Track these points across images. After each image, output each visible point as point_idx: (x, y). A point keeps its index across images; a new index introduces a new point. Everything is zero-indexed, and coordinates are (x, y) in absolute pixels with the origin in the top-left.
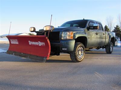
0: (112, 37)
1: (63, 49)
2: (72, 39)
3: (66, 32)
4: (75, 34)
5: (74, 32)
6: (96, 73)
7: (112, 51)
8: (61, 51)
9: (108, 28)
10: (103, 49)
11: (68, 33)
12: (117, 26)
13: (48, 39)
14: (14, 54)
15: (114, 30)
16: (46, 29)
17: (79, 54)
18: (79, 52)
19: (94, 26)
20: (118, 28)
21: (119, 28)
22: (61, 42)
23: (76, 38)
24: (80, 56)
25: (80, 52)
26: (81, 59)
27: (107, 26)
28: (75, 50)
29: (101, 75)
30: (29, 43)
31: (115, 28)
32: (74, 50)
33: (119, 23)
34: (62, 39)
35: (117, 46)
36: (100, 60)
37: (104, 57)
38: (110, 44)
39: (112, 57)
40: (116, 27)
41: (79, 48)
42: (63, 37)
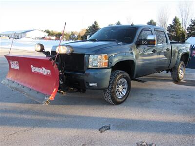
1: (91, 85)
2: (106, 67)
4: (111, 58)
5: (110, 55)
8: (87, 87)
9: (181, 21)
15: (191, 25)
17: (118, 89)
19: (148, 39)
22: (86, 72)
23: (113, 65)
31: (192, 21)
34: (90, 66)
42: (90, 63)
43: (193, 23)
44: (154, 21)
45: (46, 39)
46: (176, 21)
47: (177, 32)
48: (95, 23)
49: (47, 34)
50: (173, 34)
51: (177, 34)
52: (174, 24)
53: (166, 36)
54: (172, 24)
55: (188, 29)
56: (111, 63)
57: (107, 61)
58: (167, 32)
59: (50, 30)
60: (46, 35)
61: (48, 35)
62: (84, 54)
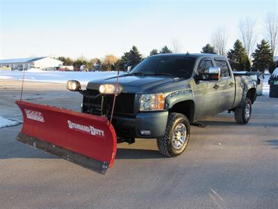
0: (250, 87)
1: (142, 133)
2: (162, 109)
3: (148, 95)
4: (168, 98)
5: (167, 94)
6: (212, 193)
7: (249, 119)
8: (138, 135)
9: (243, 45)
10: (229, 112)
11: (153, 97)
12: (263, 43)
13: (111, 125)
14: (34, 144)
15: (257, 51)
16: (106, 90)
17: (176, 138)
18: (176, 135)
19: (210, 72)
20: (265, 47)
21: (267, 47)
22: (137, 117)
23: (170, 107)
24: (179, 143)
25: (179, 134)
26: (180, 149)
27: (241, 40)
28: (169, 131)
29: (222, 199)
30: (68, 125)
31: (258, 46)
32: (167, 133)
33: (268, 33)
34: (141, 110)
35: (261, 95)
36: (222, 147)
37: (230, 136)
38: (245, 105)
39: (248, 136)
40: (260, 44)
41: (178, 126)
42: (142, 105)
43: (259, 48)
44: (212, 46)
45: (62, 70)
46: (238, 45)
47: (240, 59)
48: (134, 48)
49: (62, 63)
50: (235, 61)
51: (240, 62)
52: (236, 50)
53: (227, 65)
54: (233, 49)
55: (254, 55)
56: (168, 105)
57: (163, 102)
58: (227, 59)
59: (66, 57)
60: (60, 65)
61: (64, 65)
62: (134, 94)
